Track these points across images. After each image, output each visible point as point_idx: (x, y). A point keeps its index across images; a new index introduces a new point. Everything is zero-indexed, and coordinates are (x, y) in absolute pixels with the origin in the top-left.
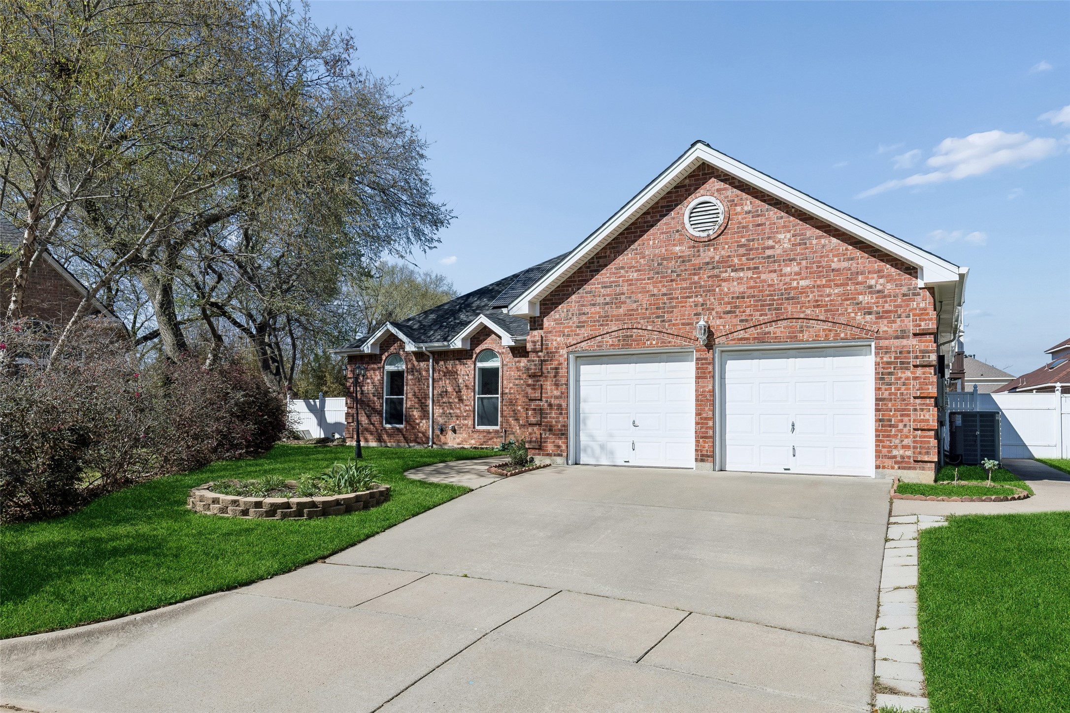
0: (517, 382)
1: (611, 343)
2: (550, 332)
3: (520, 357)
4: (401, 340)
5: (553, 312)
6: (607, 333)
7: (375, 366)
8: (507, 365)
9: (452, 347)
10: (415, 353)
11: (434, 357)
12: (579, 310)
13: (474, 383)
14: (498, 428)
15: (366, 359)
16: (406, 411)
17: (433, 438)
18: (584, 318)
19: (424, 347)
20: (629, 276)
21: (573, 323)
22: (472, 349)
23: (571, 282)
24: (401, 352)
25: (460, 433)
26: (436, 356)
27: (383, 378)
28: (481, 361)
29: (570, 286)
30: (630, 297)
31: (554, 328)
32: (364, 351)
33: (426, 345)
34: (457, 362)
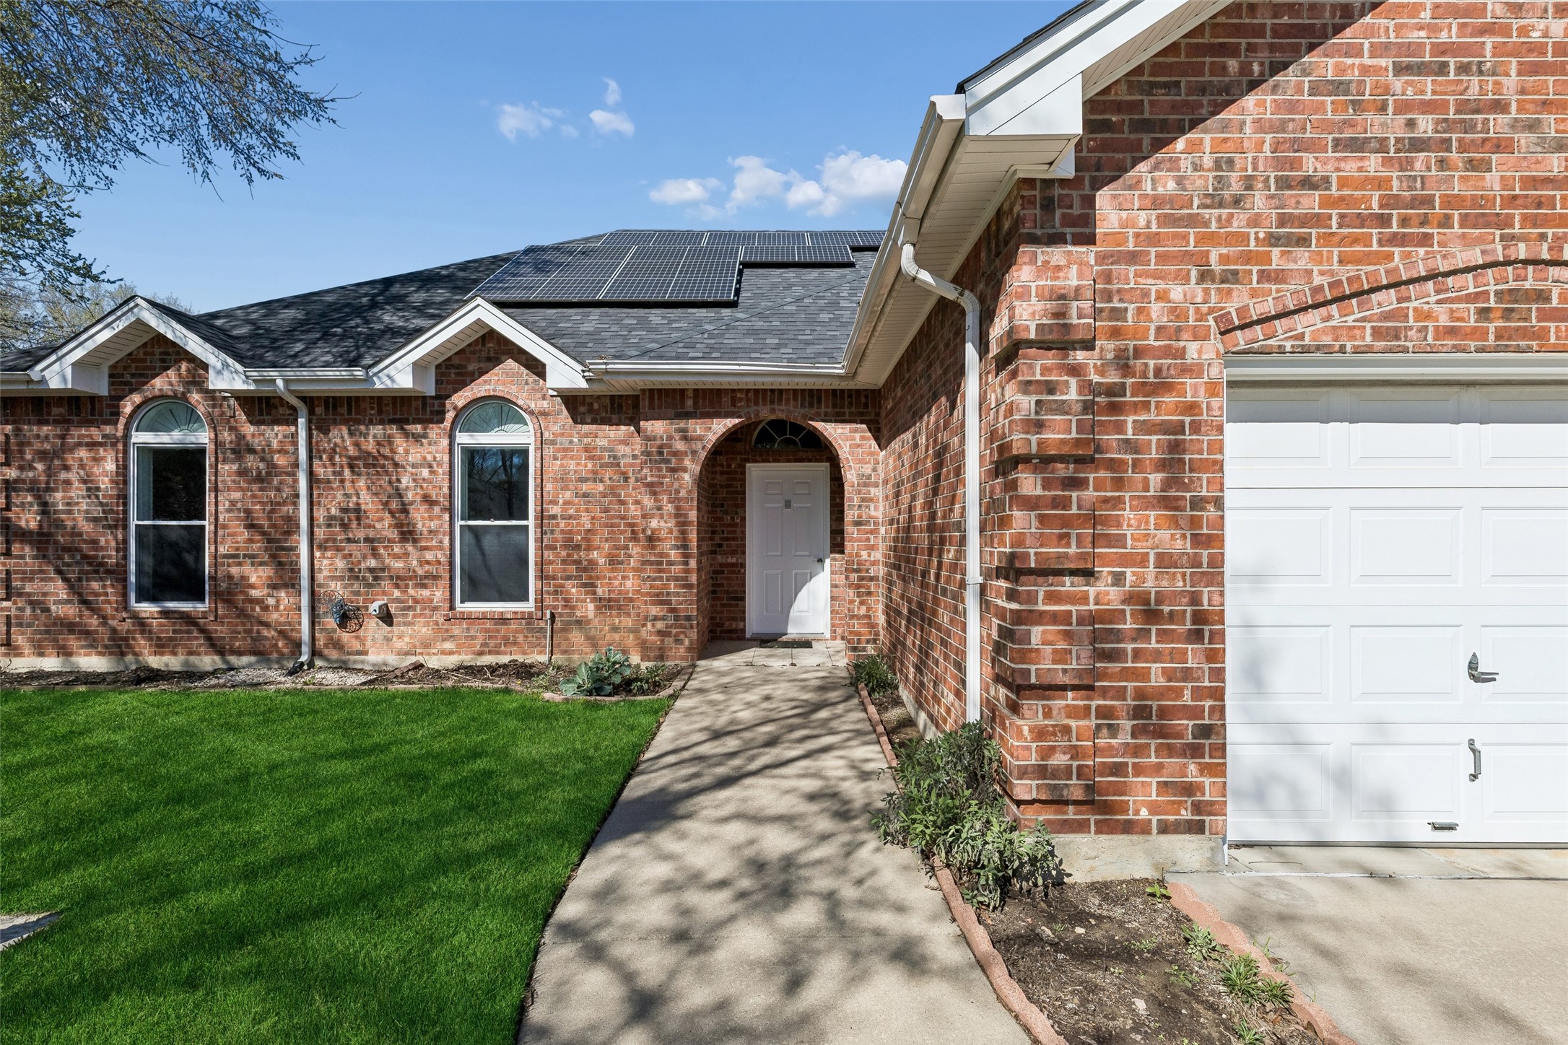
0: (585, 487)
1: (1444, 321)
2: (1133, 258)
3: (594, 422)
4: (192, 359)
5: (1143, 167)
6: (1432, 276)
7: (96, 434)
8: (553, 442)
9: (378, 386)
10: (245, 400)
11: (311, 412)
12: (1280, 164)
13: (451, 488)
14: (529, 606)
15: (55, 411)
16: (215, 565)
17: (313, 638)
18: (1310, 202)
19: (279, 380)
20: (1523, 31)
21: (1255, 221)
22: (442, 397)
23: (1238, 30)
24: (195, 397)
25: (407, 624)
26: (319, 410)
27: (126, 467)
28: (467, 429)
29: (1233, 51)
30: (1532, 126)
31: (1154, 239)
32: (43, 381)
33: (290, 373)
34: (393, 430)
